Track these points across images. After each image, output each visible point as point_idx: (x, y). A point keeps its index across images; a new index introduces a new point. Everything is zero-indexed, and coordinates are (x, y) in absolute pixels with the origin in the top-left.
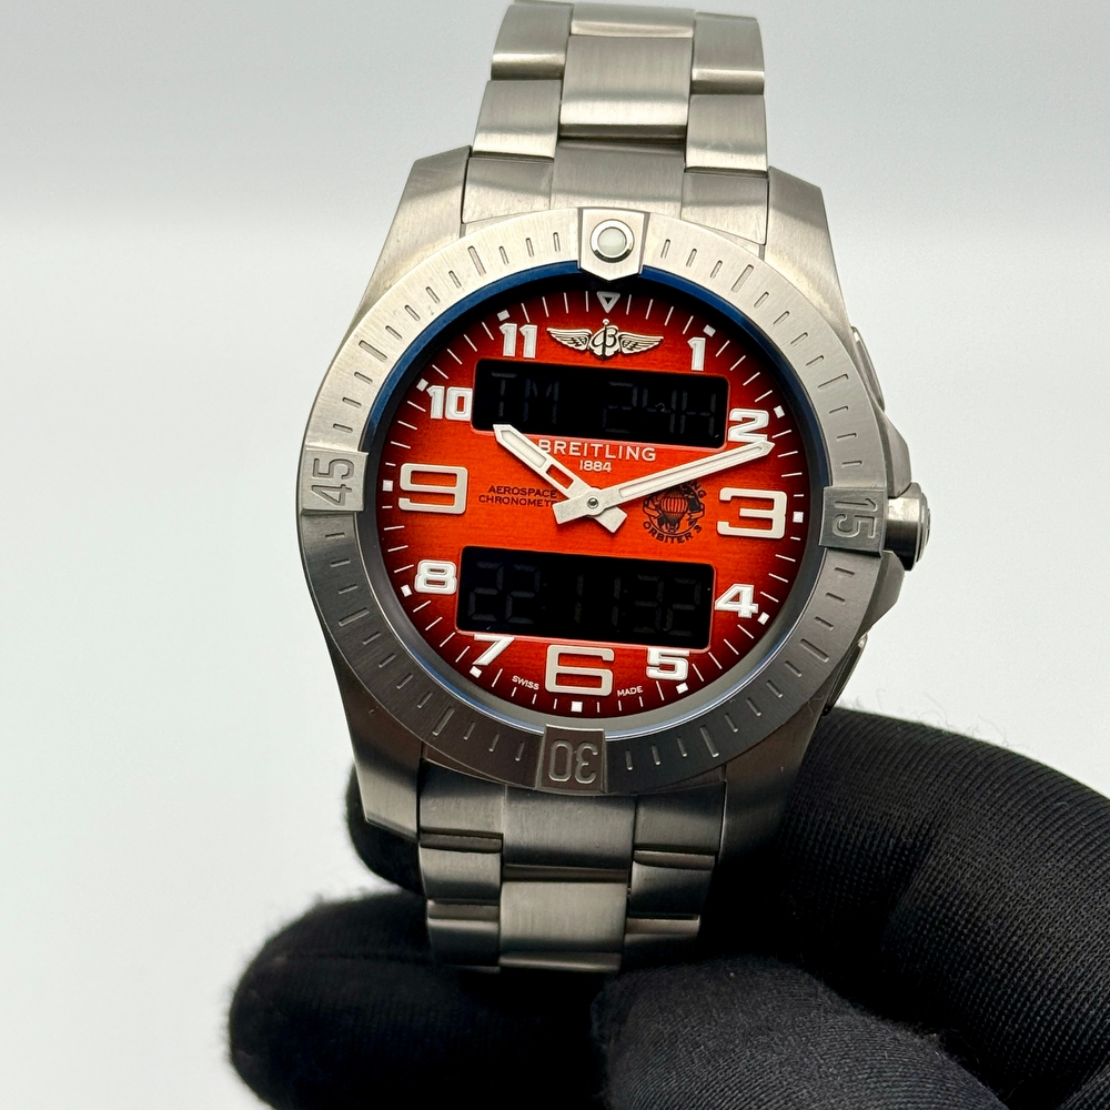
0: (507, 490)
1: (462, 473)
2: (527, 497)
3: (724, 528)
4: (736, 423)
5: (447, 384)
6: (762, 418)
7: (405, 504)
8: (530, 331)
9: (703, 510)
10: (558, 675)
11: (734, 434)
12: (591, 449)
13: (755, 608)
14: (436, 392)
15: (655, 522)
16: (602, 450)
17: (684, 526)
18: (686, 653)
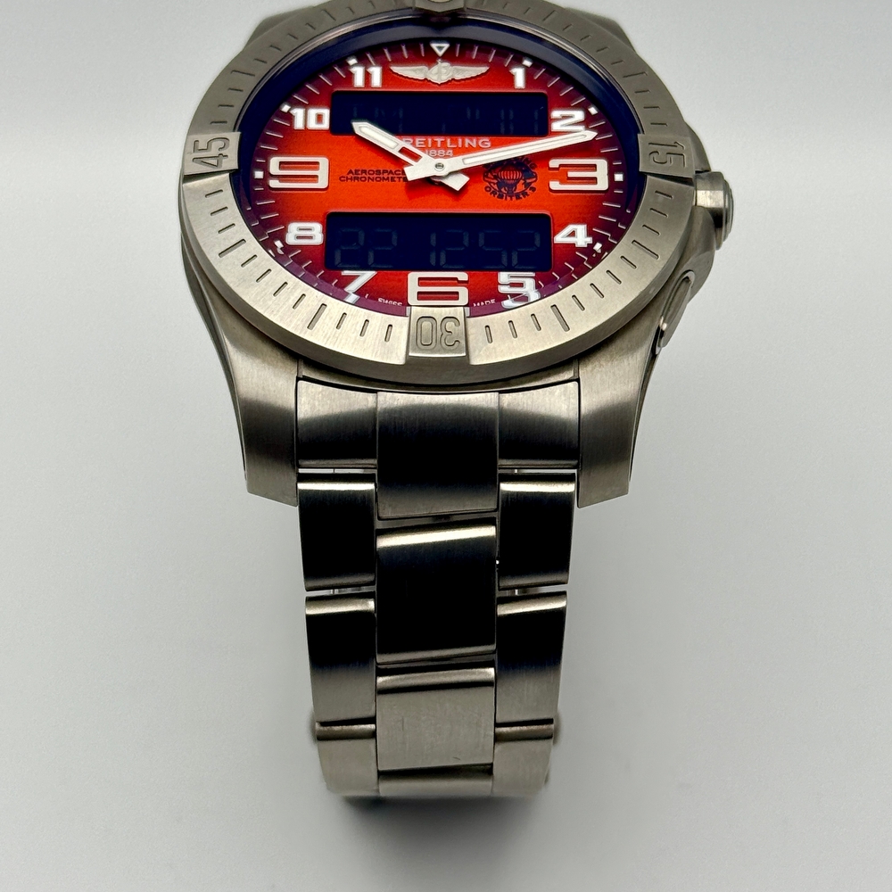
0: (364, 171)
1: (324, 162)
2: (381, 176)
3: (555, 185)
4: (557, 120)
5: (305, 107)
6: (579, 115)
7: (274, 183)
8: (376, 72)
9: (536, 177)
10: (419, 293)
11: (556, 126)
12: (434, 143)
13: (590, 240)
14: (298, 113)
15: (496, 187)
16: (444, 143)
17: (520, 187)
18: (533, 274)
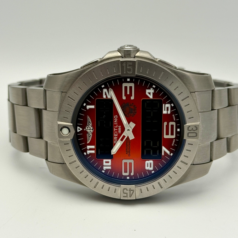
0: (127, 150)
1: (124, 161)
2: (128, 145)
3: (132, 98)
4: (107, 97)
5: (103, 166)
6: (105, 90)
7: (132, 174)
8: (88, 147)
9: (128, 103)
10: (171, 135)
11: (109, 97)
12: (116, 131)
13: (152, 89)
14: (105, 168)
15: (132, 114)
16: (116, 128)
17: (132, 107)
18: (164, 105)
